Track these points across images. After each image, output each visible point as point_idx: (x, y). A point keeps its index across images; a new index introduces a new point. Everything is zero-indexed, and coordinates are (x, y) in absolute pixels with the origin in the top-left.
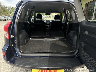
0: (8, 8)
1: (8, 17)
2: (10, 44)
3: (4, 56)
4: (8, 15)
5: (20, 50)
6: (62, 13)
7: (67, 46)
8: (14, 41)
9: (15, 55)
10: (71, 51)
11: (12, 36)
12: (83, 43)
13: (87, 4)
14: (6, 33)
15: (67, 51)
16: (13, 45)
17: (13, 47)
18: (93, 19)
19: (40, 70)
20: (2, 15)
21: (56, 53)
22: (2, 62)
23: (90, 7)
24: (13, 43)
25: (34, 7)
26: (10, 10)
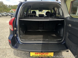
0: (8, 6)
1: (8, 14)
2: (14, 34)
3: (10, 43)
4: (8, 12)
5: (21, 39)
6: (52, 10)
7: (56, 36)
8: (16, 32)
9: (18, 42)
10: (59, 40)
11: (15, 29)
12: (68, 33)
13: (72, 2)
14: (11, 26)
15: (56, 39)
16: (16, 35)
17: (16, 36)
18: (77, 14)
19: (36, 53)
20: (4, 12)
21: (47, 41)
22: (7, 48)
23: (75, 4)
24: (16, 34)
25: (30, 6)
26: (10, 8)
